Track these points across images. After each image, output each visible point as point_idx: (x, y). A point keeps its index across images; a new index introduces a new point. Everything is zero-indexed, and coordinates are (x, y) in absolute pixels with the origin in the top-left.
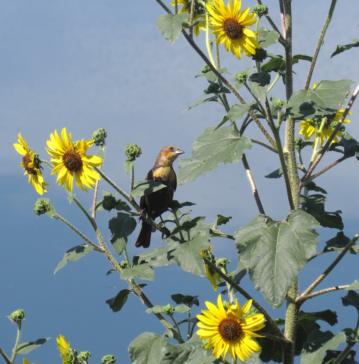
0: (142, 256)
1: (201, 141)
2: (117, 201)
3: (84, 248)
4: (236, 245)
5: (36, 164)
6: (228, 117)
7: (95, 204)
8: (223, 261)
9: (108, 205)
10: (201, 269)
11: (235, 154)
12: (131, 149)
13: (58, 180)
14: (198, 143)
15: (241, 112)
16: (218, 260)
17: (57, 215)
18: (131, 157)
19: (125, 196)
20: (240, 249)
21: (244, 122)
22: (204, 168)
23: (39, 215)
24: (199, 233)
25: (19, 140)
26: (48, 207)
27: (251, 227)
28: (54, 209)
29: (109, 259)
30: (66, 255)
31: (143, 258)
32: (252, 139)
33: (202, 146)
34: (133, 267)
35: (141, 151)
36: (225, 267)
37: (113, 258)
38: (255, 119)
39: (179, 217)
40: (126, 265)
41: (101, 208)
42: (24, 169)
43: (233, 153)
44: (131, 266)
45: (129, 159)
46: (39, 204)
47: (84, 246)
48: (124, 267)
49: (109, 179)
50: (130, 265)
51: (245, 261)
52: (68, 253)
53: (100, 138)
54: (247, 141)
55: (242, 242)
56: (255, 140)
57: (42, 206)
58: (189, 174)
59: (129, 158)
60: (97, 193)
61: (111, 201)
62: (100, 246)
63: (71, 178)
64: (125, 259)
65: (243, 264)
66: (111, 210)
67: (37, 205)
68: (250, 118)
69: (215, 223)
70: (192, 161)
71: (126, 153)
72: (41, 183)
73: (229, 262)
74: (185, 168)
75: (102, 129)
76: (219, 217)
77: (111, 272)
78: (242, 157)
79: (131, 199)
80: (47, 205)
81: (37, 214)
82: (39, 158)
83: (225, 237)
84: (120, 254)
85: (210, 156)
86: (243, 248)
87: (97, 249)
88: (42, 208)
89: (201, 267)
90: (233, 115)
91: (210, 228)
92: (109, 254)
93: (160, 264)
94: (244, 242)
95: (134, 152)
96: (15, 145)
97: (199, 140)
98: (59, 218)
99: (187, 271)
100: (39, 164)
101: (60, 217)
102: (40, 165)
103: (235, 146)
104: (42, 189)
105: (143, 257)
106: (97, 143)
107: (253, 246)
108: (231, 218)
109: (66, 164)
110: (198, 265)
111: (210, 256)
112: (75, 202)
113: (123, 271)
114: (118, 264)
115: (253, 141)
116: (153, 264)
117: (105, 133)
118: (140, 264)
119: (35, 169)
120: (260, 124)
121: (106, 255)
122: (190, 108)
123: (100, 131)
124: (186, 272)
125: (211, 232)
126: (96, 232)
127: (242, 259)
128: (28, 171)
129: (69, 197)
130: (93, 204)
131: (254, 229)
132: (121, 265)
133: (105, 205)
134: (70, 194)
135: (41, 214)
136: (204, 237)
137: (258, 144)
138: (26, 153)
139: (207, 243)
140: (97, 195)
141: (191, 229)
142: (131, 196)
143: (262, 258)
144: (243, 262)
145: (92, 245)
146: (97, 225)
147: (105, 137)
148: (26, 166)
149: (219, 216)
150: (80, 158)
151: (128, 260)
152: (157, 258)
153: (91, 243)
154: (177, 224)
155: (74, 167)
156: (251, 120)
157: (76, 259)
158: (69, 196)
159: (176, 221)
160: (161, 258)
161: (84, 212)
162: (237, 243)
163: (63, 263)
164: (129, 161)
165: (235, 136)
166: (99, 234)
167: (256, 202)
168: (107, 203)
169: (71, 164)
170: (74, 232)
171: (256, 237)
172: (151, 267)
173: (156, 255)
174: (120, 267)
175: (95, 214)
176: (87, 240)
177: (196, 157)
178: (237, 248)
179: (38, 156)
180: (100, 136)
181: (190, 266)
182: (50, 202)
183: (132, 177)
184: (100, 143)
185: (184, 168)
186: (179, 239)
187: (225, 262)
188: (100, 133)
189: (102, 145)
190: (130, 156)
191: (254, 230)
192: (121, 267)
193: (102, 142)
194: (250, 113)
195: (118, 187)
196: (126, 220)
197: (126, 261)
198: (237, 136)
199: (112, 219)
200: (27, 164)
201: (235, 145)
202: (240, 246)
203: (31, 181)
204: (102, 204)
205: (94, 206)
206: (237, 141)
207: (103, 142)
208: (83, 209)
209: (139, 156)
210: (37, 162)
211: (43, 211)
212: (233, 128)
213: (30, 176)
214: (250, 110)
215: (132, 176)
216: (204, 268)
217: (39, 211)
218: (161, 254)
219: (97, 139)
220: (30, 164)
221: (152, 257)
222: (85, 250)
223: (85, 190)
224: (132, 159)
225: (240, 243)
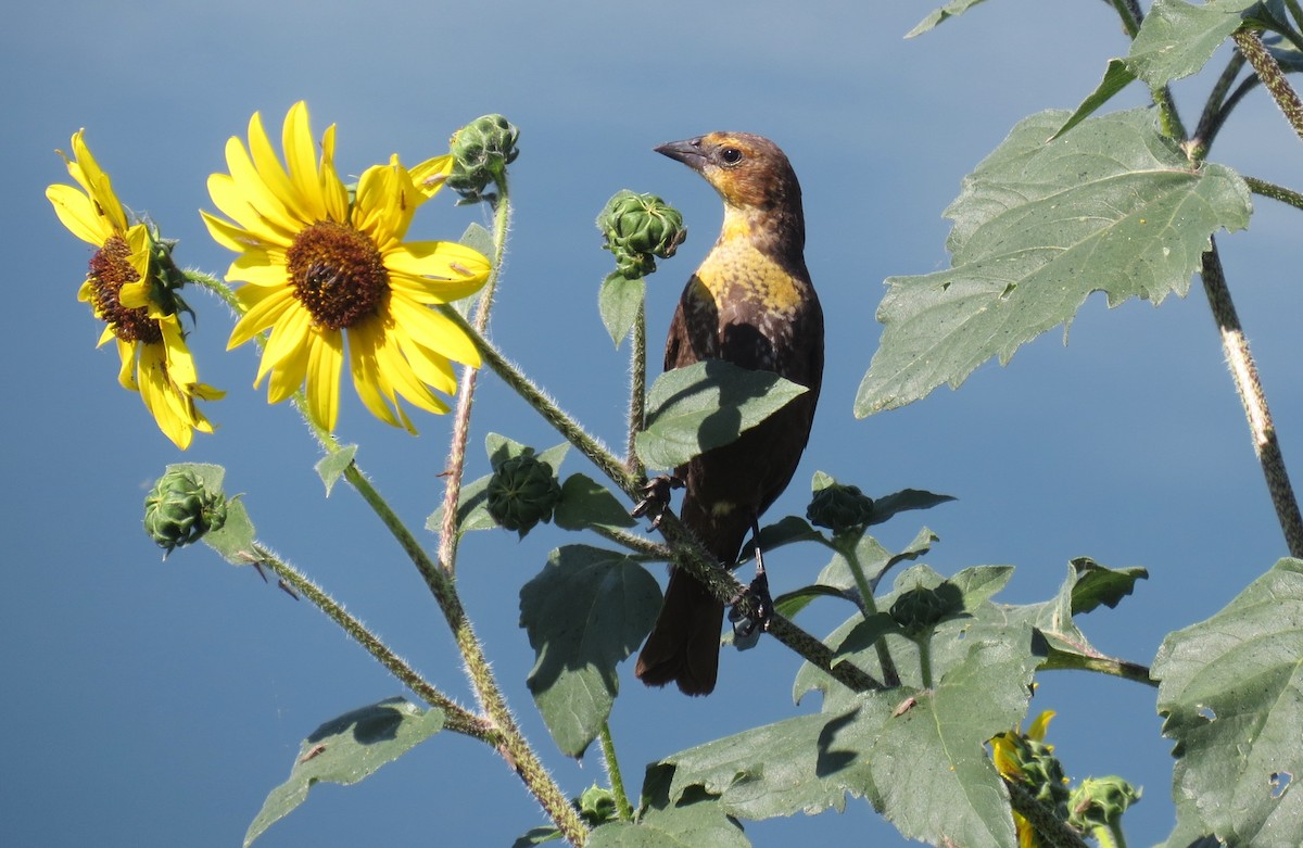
0: (689, 764)
1: (992, 187)
2: (561, 483)
3: (395, 718)
4: (1165, 714)
5: (156, 288)
6: (1133, 67)
7: (456, 496)
8: (1104, 792)
9: (518, 501)
10: (989, 827)
11: (1166, 252)
12: (633, 218)
13: (268, 376)
14: (980, 194)
15: (1196, 39)
16: (1078, 784)
17: (264, 549)
18: (634, 256)
19: (601, 461)
20: (1183, 735)
21: (1217, 88)
22: (1008, 321)
23: (170, 548)
24: (976, 649)
25: (75, 170)
26: (218, 510)
27: (1240, 624)
28: (248, 521)
29: (524, 779)
30: (307, 756)
31: (696, 775)
32: (1250, 176)
33: (1001, 210)
34: (646, 817)
35: (685, 226)
36: (1113, 821)
37: (542, 771)
38: (1270, 74)
39: (871, 570)
40: (607, 809)
41: (480, 518)
42: (98, 315)
43: (1158, 247)
44: (636, 813)
45: (624, 267)
46: (172, 494)
47: (397, 706)
48: (595, 818)
49: (520, 374)
50: (631, 810)
51: (1208, 796)
52: (318, 746)
53: (482, 161)
54: (1227, 189)
55: (1192, 698)
56: (1269, 181)
57: (184, 501)
58: (931, 355)
59: (620, 260)
60: (464, 440)
61: (530, 483)
62: (477, 711)
63: (328, 360)
64: (604, 774)
65: (1198, 811)
66: (532, 531)
67: (160, 498)
68: (1247, 70)
69: (1061, 602)
70: (946, 286)
71: (608, 240)
72: (184, 389)
73: (1134, 800)
74: (911, 322)
75: (493, 118)
76: (1084, 573)
77: (534, 840)
78: (1199, 269)
79: (632, 477)
80: (214, 498)
81: (161, 541)
82: (175, 259)
83: (1108, 673)
84: (580, 755)
85: (1040, 265)
86: (1199, 729)
87: (462, 725)
88: (185, 513)
89: (989, 816)
90: (1156, 55)
91: (1037, 626)
92: (523, 750)
93: (781, 806)
94: (1205, 702)
95: (650, 232)
96: (56, 193)
97: (986, 183)
98: (271, 564)
99: (921, 839)
100: (176, 291)
101: (277, 558)
102: (177, 295)
103: (1167, 212)
104: (188, 420)
105: (697, 768)
106: (466, 191)
107: (1249, 720)
108: (1144, 574)
109: (310, 292)
110: (977, 806)
111: (1042, 766)
112: (353, 488)
113: (591, 839)
114: (567, 802)
115: (1256, 187)
116: (745, 806)
117: (509, 137)
118: (680, 804)
119: (155, 315)
120: (1297, 104)
121: (507, 756)
122: (945, 15)
123: (486, 127)
124: (913, 841)
125: (1040, 644)
126: (457, 636)
127: (1192, 786)
128: (120, 325)
129: (324, 459)
130: (444, 496)
131: (1255, 632)
132: (585, 807)
133: (501, 504)
134: (330, 444)
135: (180, 545)
136: (1006, 665)
137: (1285, 204)
138: (109, 232)
139: (1019, 699)
140: (463, 449)
141: (939, 628)
142: (634, 460)
143: (1294, 783)
144: (1198, 803)
145: (435, 705)
146: (463, 604)
147: (511, 159)
148: (107, 299)
149: (1079, 564)
150: (379, 258)
151: (618, 780)
152: (766, 774)
153: (430, 693)
154: (861, 607)
155: (349, 304)
156: (1252, 82)
157: (357, 776)
158: (323, 455)
159: (860, 594)
160: (783, 773)
161: (397, 534)
162: (1169, 705)
163: (287, 797)
164: (622, 278)
165: (1166, 160)
166: (471, 650)
167: (1274, 494)
168: (510, 493)
169: (333, 290)
170: (348, 636)
171: (1265, 675)
172: (733, 819)
173: (760, 761)
174: (577, 816)
175: (455, 549)
176: (410, 678)
177: (970, 268)
178: (1167, 729)
179: (170, 248)
180: (484, 150)
181: (935, 816)
182: (226, 483)
183: (637, 360)
184: (482, 189)
185: (906, 325)
186: (874, 681)
187: (1114, 795)
188: (484, 138)
189: (492, 198)
190: (628, 251)
191: (1256, 642)
192: (584, 816)
193: (493, 183)
194: (1247, 49)
195: (565, 415)
196: (609, 580)
197: (608, 787)
198: (1174, 163)
199: (538, 576)
200: (112, 293)
201: (1166, 207)
202: (1185, 718)
203: (134, 378)
204: (486, 502)
205: (447, 510)
206: (1178, 188)
207: (498, 184)
208: (391, 522)
209: (673, 253)
210: (167, 284)
211: (193, 530)
212: (1157, 121)
213: (127, 351)
214: (1242, 30)
215: (634, 357)
216: (1008, 822)
217: (171, 530)
218: (785, 757)
219: (469, 168)
220: (131, 293)
221: (743, 767)
222: (403, 730)
223: (400, 426)
224: (637, 267)
225: (1182, 704)
